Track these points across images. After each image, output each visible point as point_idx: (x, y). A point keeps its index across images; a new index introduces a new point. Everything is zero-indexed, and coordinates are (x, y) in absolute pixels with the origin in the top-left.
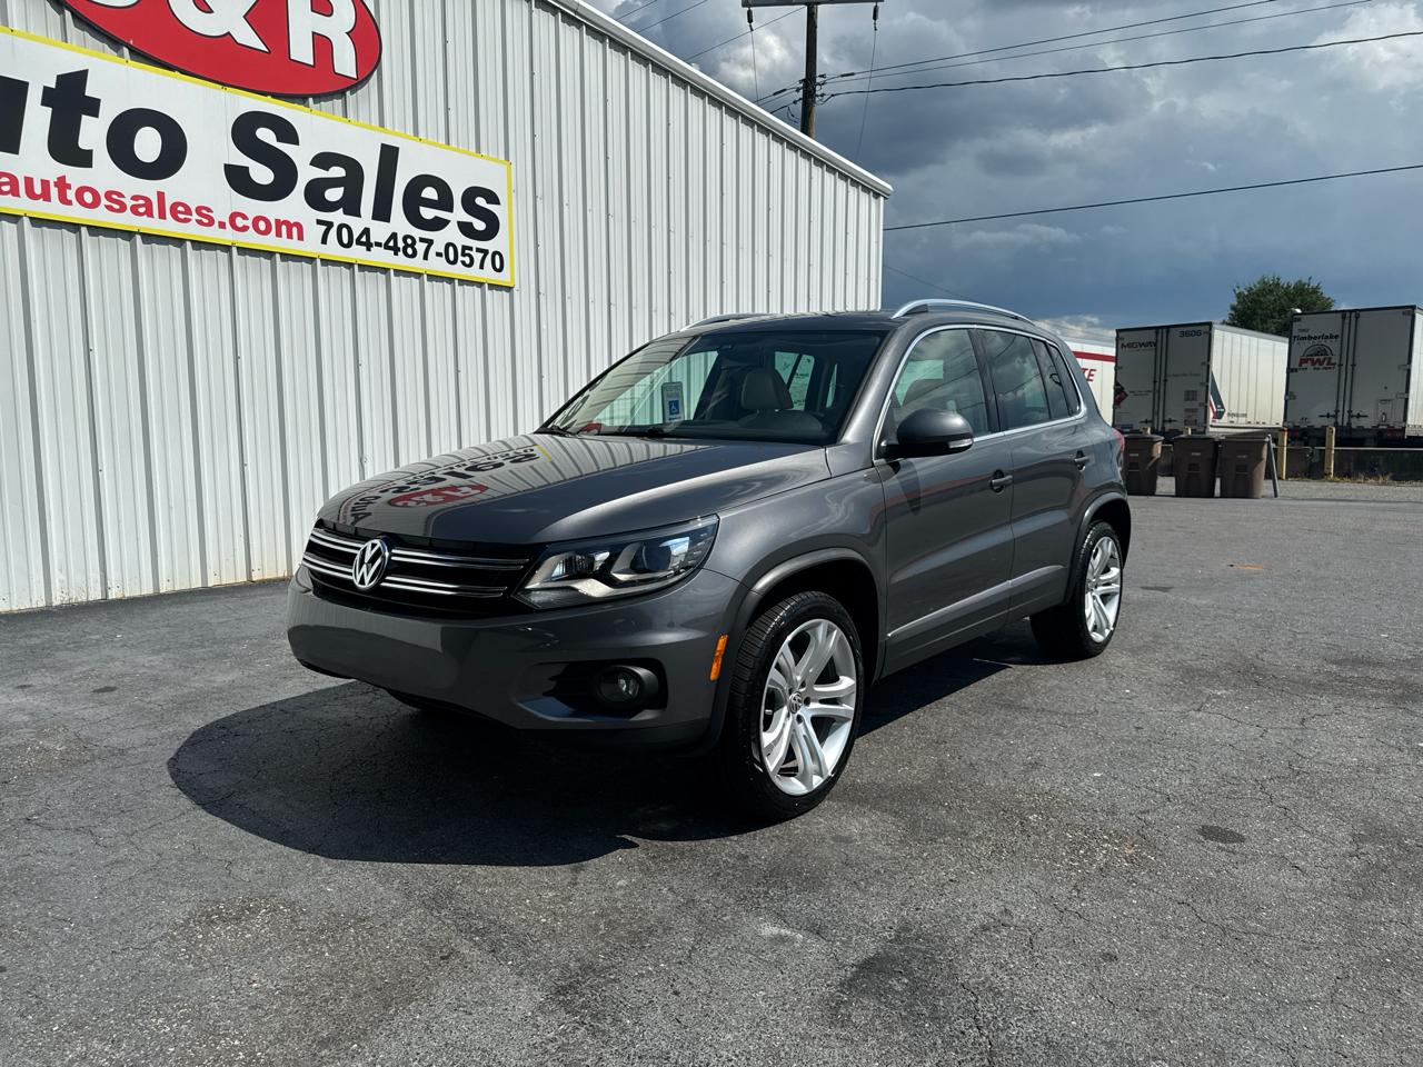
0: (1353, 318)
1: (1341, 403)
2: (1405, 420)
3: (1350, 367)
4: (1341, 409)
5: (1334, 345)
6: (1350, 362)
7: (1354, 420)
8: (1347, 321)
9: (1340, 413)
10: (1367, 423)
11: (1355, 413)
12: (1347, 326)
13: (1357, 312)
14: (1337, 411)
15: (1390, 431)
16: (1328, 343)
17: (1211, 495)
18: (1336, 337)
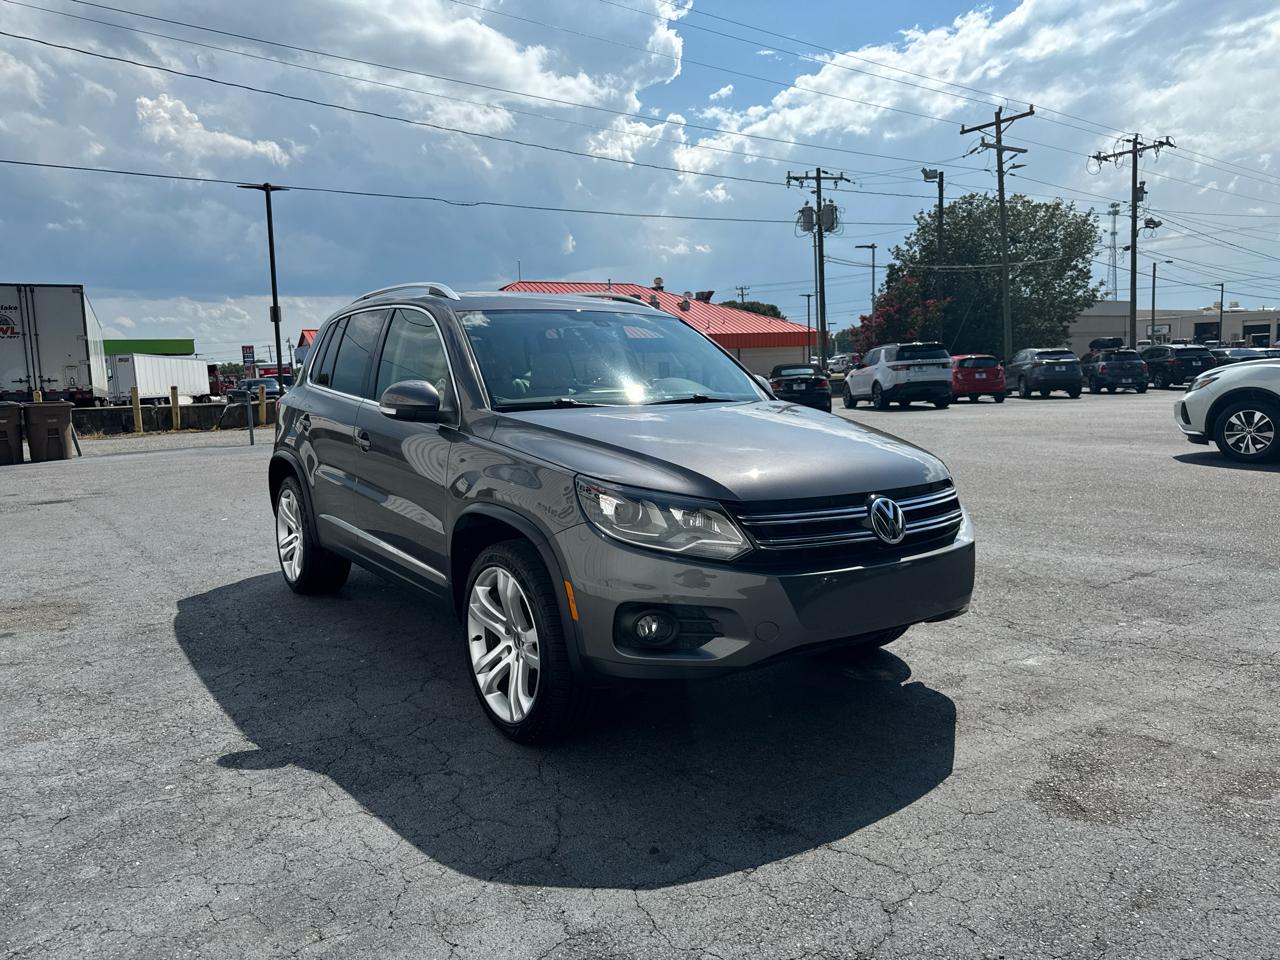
0: (29, 293)
1: (31, 369)
2: (91, 383)
3: (33, 337)
4: (32, 374)
5: (13, 315)
6: (33, 333)
7: (45, 385)
8: (23, 294)
9: (32, 378)
10: (59, 387)
11: (46, 378)
12: (23, 300)
13: (31, 287)
14: (29, 377)
15: (80, 393)
16: (8, 313)
17: (21, 461)
18: (16, 308)
